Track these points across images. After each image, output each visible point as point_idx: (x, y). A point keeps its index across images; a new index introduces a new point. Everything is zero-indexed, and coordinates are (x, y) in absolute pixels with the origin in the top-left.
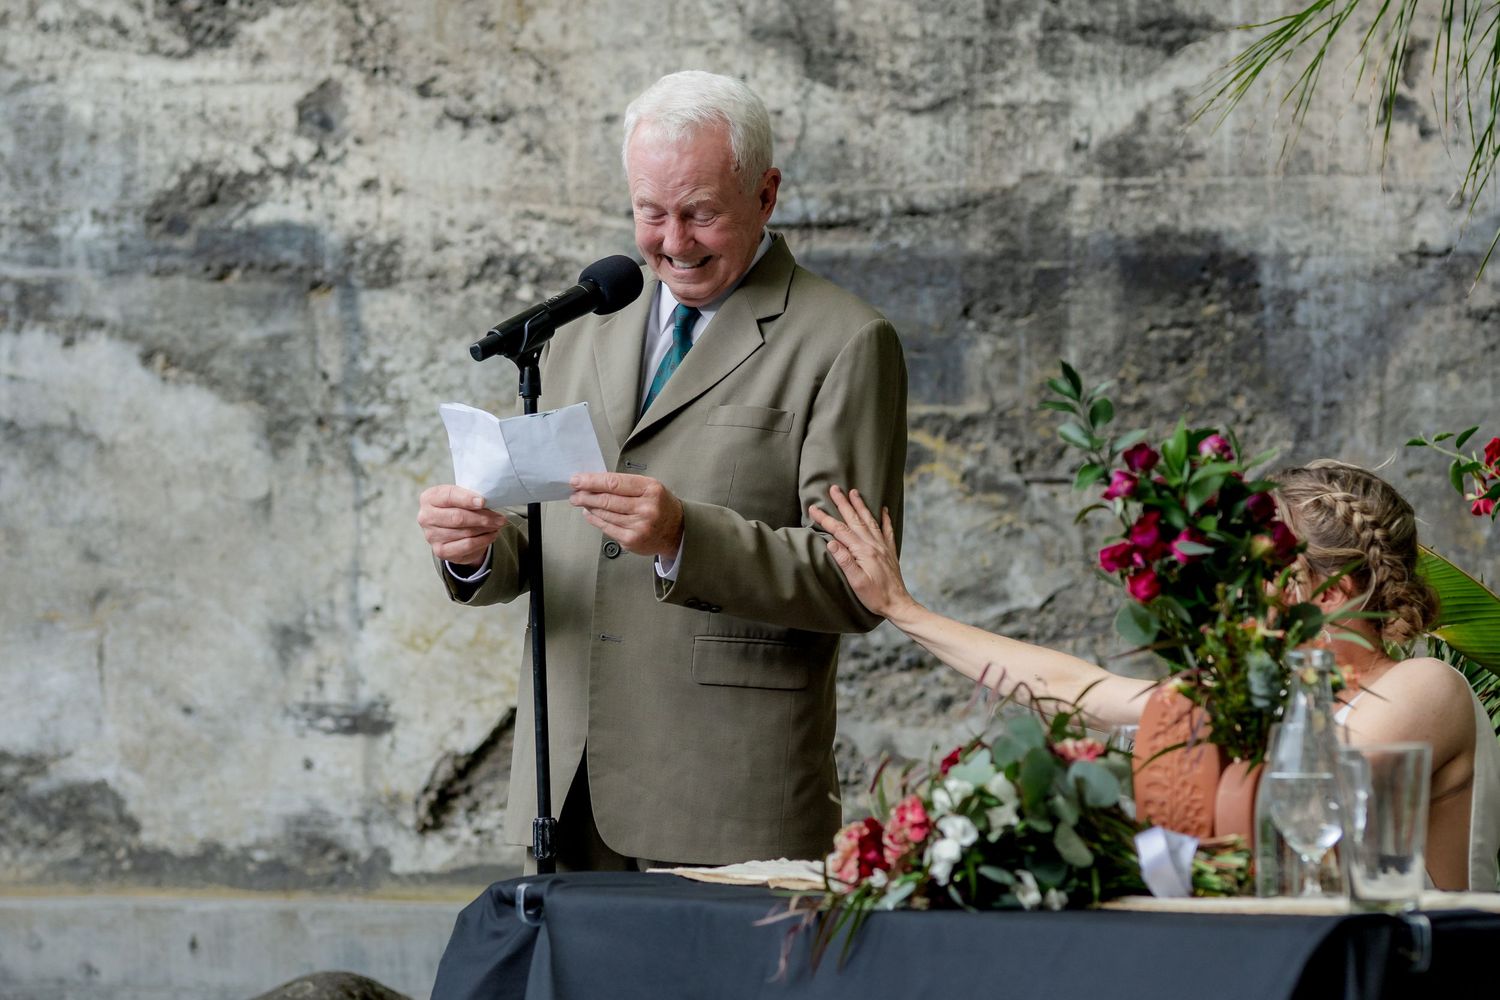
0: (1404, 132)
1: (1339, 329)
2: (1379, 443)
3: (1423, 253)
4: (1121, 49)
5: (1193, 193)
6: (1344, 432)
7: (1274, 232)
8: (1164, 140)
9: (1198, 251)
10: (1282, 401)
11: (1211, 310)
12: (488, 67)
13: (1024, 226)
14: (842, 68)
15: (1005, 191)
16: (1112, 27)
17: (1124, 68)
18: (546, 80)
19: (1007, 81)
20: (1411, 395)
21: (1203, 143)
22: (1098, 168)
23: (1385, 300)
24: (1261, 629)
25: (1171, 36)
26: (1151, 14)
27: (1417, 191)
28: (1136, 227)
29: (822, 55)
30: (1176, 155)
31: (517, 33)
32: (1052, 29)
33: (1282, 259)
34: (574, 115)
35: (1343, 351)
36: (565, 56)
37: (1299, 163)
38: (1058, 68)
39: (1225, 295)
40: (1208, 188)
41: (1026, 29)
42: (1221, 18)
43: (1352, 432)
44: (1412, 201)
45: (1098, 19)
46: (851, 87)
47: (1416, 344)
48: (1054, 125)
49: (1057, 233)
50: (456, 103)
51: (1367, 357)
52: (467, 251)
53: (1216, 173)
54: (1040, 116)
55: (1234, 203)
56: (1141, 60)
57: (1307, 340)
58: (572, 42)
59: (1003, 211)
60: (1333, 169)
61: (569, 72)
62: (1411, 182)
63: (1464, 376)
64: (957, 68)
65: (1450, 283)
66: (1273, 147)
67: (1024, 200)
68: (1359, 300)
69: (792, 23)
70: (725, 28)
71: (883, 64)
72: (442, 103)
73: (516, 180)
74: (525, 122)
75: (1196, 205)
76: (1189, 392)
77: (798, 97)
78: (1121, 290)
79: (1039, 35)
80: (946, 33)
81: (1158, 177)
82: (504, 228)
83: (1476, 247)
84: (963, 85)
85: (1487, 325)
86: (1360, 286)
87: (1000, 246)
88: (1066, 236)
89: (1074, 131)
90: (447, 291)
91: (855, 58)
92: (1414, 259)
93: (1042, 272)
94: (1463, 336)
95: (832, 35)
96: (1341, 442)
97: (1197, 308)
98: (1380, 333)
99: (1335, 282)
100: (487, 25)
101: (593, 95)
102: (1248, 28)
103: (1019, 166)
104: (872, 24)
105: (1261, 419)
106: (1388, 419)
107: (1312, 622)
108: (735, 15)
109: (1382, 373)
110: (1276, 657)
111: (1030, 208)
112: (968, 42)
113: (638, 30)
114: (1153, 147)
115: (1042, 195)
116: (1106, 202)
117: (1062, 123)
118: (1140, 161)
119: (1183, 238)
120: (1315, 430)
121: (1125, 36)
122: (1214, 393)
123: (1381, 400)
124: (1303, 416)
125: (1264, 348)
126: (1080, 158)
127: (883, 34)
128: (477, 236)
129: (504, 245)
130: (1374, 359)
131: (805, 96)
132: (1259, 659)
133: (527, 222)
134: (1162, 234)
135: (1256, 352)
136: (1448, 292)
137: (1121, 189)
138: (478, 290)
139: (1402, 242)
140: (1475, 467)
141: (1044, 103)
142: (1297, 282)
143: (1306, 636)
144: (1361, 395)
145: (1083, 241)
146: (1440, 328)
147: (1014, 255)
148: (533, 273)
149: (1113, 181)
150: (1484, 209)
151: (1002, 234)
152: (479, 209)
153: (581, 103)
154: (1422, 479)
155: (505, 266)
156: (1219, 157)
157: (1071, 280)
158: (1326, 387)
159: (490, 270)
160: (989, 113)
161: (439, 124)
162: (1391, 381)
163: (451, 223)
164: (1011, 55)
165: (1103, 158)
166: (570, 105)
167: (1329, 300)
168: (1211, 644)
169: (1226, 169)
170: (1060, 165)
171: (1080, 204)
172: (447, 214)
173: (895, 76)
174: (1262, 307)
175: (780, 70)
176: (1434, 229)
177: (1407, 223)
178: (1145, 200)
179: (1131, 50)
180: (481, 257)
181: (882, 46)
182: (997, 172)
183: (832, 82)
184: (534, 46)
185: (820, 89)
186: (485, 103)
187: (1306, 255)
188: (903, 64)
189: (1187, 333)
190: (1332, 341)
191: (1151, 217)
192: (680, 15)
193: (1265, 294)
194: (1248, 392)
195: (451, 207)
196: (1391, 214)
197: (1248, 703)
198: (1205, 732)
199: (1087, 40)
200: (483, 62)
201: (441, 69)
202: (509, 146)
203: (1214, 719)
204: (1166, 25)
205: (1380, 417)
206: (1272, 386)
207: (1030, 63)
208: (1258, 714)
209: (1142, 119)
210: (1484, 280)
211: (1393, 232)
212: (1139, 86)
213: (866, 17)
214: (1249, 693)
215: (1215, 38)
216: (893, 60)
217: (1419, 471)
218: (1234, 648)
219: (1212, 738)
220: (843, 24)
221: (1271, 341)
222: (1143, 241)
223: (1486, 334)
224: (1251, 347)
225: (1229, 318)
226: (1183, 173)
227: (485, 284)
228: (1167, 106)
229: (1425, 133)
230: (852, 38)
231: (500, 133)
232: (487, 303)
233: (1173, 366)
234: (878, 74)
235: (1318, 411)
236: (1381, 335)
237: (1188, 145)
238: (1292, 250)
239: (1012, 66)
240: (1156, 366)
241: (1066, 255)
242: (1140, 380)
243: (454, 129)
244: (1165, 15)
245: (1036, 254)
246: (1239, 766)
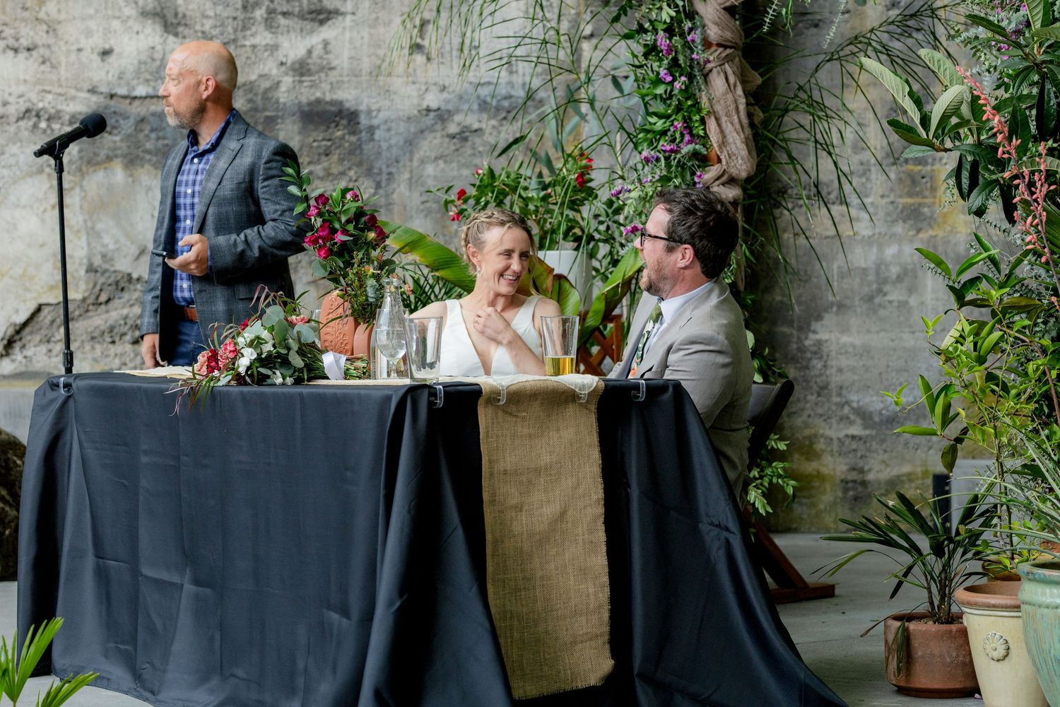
0: (419, 59)
1: (393, 142)
2: (410, 190)
3: (428, 110)
4: (300, 22)
5: (331, 84)
6: (395, 185)
7: (366, 101)
8: (319, 61)
9: (333, 109)
10: (369, 172)
11: (339, 133)
12: (26, 26)
13: (259, 97)
14: (180, 29)
15: (251, 83)
16: (296, 13)
17: (302, 30)
18: (51, 33)
19: (252, 35)
20: (424, 169)
21: (334, 64)
22: (291, 73)
23: (412, 129)
24: (371, 270)
25: (321, 17)
26: (313, 7)
27: (426, 83)
28: (307, 98)
29: (172, 24)
30: (324, 68)
31: (38, 12)
32: (271, 13)
33: (369, 112)
34: (64, 48)
35: (395, 152)
36: (59, 22)
37: (376, 72)
38: (273, 30)
39: (345, 127)
40: (338, 82)
41: (260, 13)
42: (343, 10)
43: (399, 185)
44: (424, 88)
45: (290, 9)
46: (184, 37)
47: (425, 148)
48: (272, 54)
49: (274, 100)
50: (11, 42)
51: (405, 153)
52: (17, 106)
53: (341, 75)
54: (266, 50)
55: (348, 88)
56: (309, 27)
57: (380, 146)
58: (63, 16)
59: (251, 91)
60: (390, 74)
61: (61, 30)
62: (423, 80)
63: (446, 162)
64: (230, 29)
65: (439, 123)
66: (366, 64)
67: (259, 86)
68: (402, 130)
69: (159, 9)
70: (129, 11)
71: (198, 27)
72: (5, 42)
73: (38, 76)
74: (42, 51)
75: (332, 89)
76: (330, 168)
77: (161, 41)
78: (300, 125)
79: (265, 16)
80: (225, 14)
81: (316, 77)
82: (33, 96)
83: (450, 107)
84: (232, 37)
85: (455, 140)
86: (402, 123)
87: (249, 106)
88: (277, 102)
89: (280, 55)
90: (9, 124)
91: (186, 25)
92: (424, 112)
93: (268, 118)
94: (445, 145)
95: (176, 15)
96: (394, 190)
97: (333, 133)
98: (410, 143)
99: (392, 121)
100: (24, 8)
101: (72, 39)
102: (353, 13)
103: (257, 72)
104: (193, 10)
105: (361, 180)
106: (414, 180)
107: (392, 267)
108: (134, 5)
109: (411, 160)
110: (378, 281)
111: (262, 90)
112: (235, 18)
113: (91, 11)
114: (314, 64)
115: (266, 84)
116: (294, 87)
117: (275, 53)
118: (309, 70)
119: (327, 103)
120: (383, 184)
121: (302, 17)
122: (341, 169)
123: (411, 172)
124: (378, 179)
125: (361, 149)
126: (283, 69)
127: (198, 14)
128: (21, 100)
129: (33, 104)
130: (408, 154)
131: (165, 41)
132: (371, 282)
133: (43, 94)
134: (318, 101)
135: (358, 152)
136: (438, 127)
137: (301, 82)
138: (22, 123)
139: (419, 105)
140: (453, 201)
141: (267, 45)
142: (375, 122)
143: (390, 272)
144: (402, 170)
145: (285, 104)
146: (436, 142)
147: (255, 110)
148: (46, 116)
149: (297, 78)
150: (454, 91)
151: (250, 101)
152: (22, 88)
153: (66, 43)
154: (428, 205)
155: (34, 113)
156: (342, 69)
157: (279, 121)
158: (388, 166)
159: (27, 115)
160: (244, 49)
161: (4, 51)
162: (415, 163)
163: (10, 94)
164: (253, 24)
165: (294, 70)
166: (62, 43)
167: (389, 130)
168: (351, 276)
169: (345, 73)
170: (274, 72)
171: (283, 88)
172: (8, 90)
173: (203, 32)
174: (361, 132)
175: (154, 29)
176: (433, 100)
177: (422, 97)
178: (311, 87)
179: (305, 23)
180: (23, 109)
181: (198, 20)
182: (248, 74)
183: (176, 35)
184: (46, 18)
185: (171, 38)
186: (24, 42)
187: (379, 111)
188: (207, 28)
189: (329, 143)
190: (389, 148)
191: (314, 94)
192: (110, 5)
193: (362, 127)
194: (355, 168)
195: (10, 87)
196: (415, 94)
197: (367, 300)
198: (349, 312)
199: (286, 18)
200: (23, 25)
201: (4, 28)
202: (35, 61)
203: (352, 307)
204: (319, 12)
205: (410, 179)
206: (365, 166)
207: (262, 28)
208: (371, 304)
209: (310, 52)
210: (453, 121)
211: (415, 101)
212: (308, 37)
213: (191, 7)
214: (367, 296)
215: (340, 18)
216: (203, 25)
217: (427, 202)
218: (361, 278)
219: (352, 314)
220: (180, 10)
221: (364, 147)
222: (310, 104)
223: (455, 144)
224: (356, 149)
225: (347, 137)
226: (327, 75)
227: (25, 121)
228: (320, 47)
229: (429, 59)
230: (184, 16)
231: (31, 56)
232: (26, 129)
233: (323, 158)
234: (196, 32)
235: (384, 177)
236: (411, 144)
237: (329, 63)
238: (373, 108)
239: (254, 29)
240: (316, 157)
241: (277, 110)
242: (310, 163)
243: (11, 53)
244: (319, 8)
245: (265, 109)
246: (362, 327)
